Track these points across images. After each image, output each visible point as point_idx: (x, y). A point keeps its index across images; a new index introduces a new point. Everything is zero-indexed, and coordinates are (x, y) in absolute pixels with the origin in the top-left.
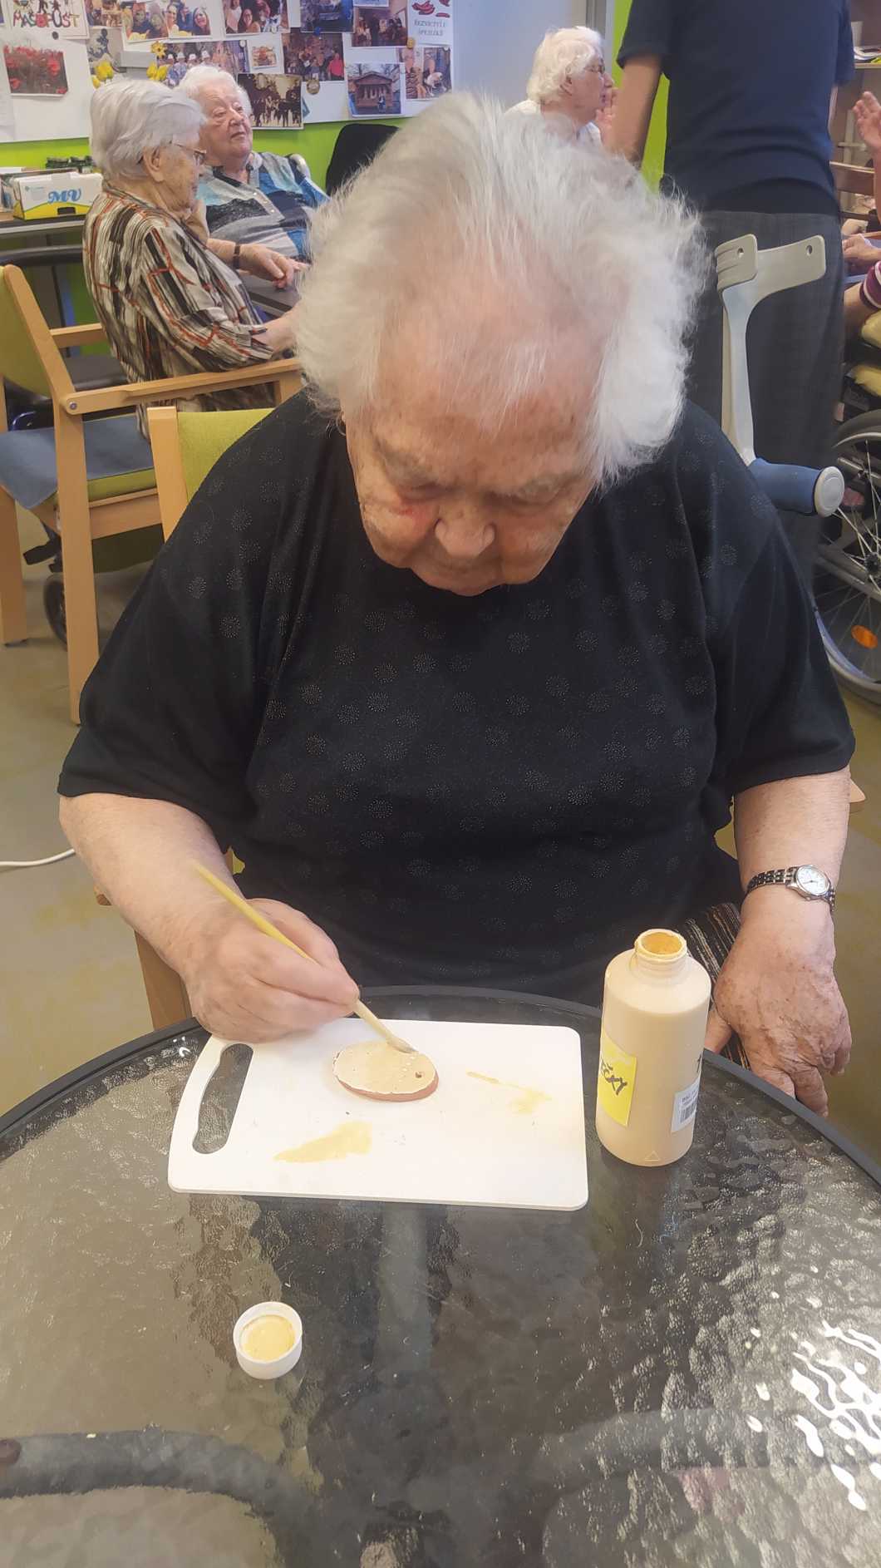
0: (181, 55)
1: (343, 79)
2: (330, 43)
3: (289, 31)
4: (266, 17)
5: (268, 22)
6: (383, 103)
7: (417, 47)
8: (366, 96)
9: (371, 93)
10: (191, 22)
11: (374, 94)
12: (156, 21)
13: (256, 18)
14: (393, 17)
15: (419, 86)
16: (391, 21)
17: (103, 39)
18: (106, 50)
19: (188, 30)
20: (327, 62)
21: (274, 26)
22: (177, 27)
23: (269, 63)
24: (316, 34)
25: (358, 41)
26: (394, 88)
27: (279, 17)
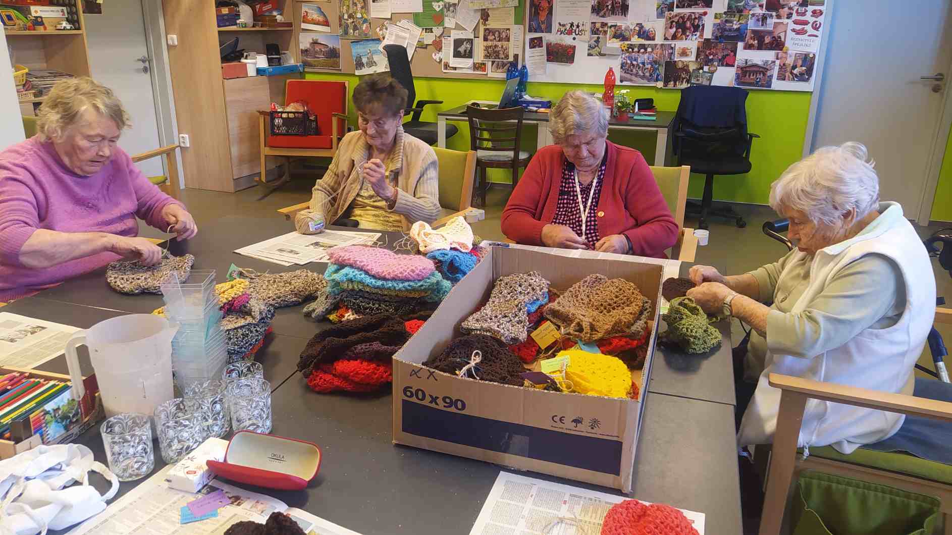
0: (636, 49)
1: (733, 66)
2: (729, 47)
3: (703, 40)
4: (690, 32)
5: (691, 35)
6: (759, 81)
7: (789, 52)
8: (747, 76)
9: (752, 75)
10: (646, 34)
11: (753, 75)
12: (627, 34)
13: (684, 33)
14: (776, 34)
15: (788, 74)
16: (774, 37)
17: (597, 41)
18: (598, 46)
19: (643, 38)
20: (724, 57)
21: (695, 37)
22: (637, 37)
23: (687, 56)
24: (721, 42)
25: (748, 47)
26: (769, 73)
27: (698, 34)
